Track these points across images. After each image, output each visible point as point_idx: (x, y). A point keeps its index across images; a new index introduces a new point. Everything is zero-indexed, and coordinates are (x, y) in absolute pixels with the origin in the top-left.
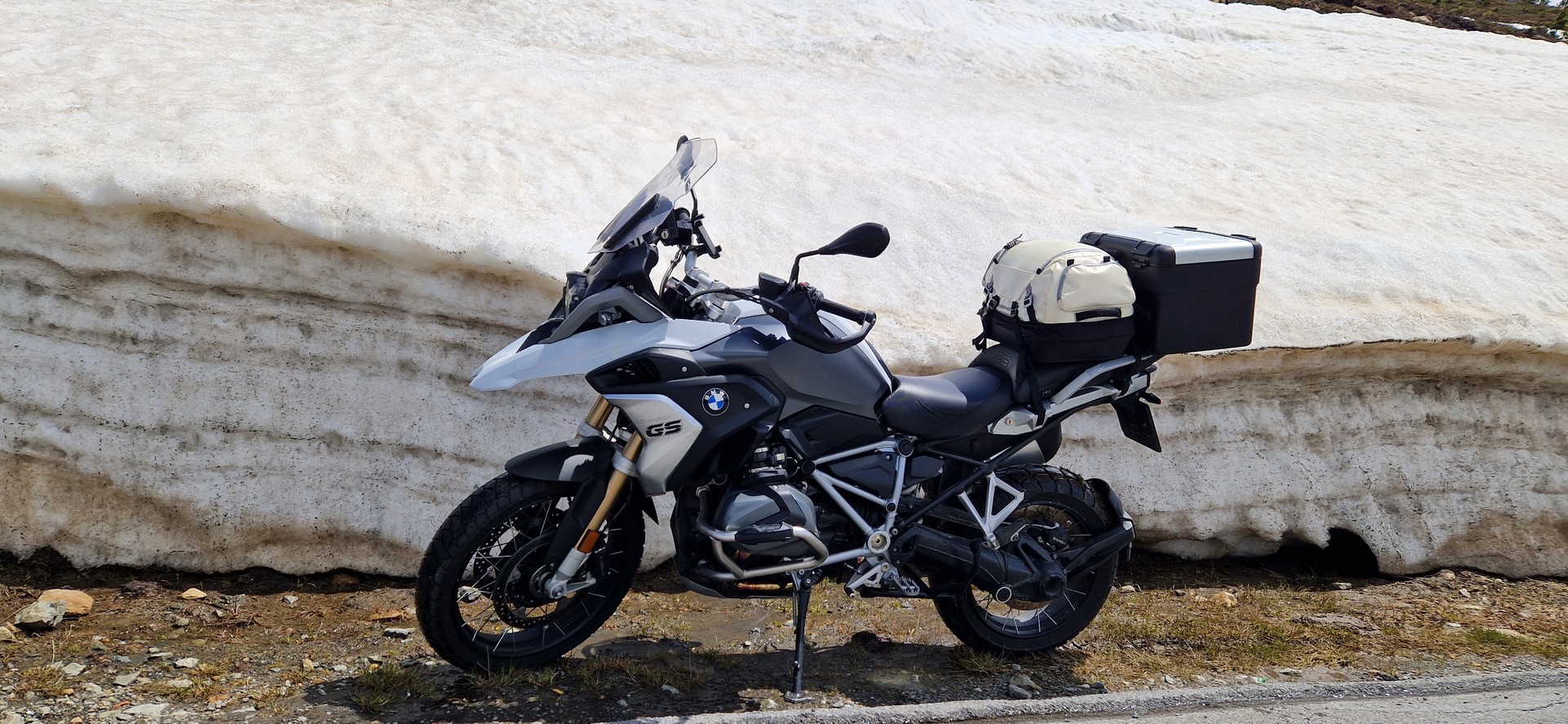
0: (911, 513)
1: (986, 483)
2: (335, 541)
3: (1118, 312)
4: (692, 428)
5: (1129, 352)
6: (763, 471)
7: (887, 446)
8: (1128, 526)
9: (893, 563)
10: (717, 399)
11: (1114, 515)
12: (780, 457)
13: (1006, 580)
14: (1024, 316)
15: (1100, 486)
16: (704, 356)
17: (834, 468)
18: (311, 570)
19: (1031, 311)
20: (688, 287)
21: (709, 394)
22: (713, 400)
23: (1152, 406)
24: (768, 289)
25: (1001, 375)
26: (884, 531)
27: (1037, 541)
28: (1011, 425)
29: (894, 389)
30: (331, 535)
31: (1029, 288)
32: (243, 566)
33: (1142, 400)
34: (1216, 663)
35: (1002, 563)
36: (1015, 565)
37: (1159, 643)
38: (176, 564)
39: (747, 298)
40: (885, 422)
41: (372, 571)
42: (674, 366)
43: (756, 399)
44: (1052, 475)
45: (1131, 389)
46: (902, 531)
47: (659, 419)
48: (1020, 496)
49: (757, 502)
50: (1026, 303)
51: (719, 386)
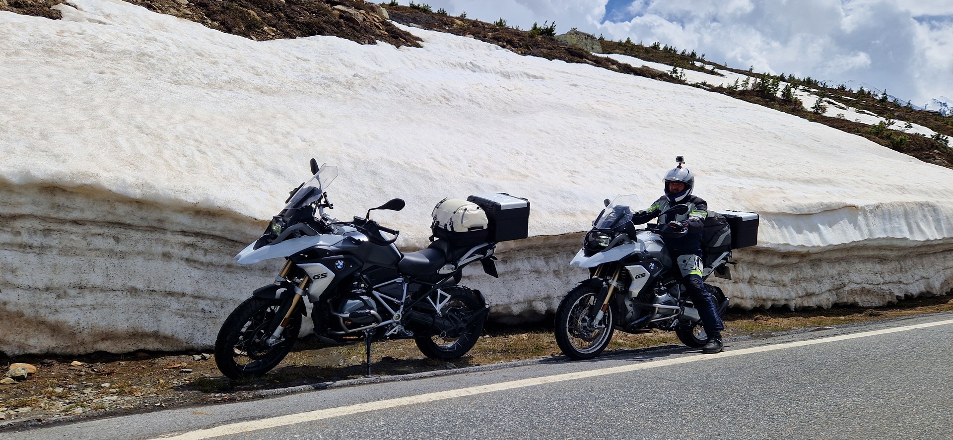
0: (409, 305)
1: (437, 292)
2: (136, 337)
3: (482, 227)
4: (331, 275)
5: (486, 241)
6: (358, 291)
7: (399, 280)
8: (487, 306)
9: (402, 325)
10: (340, 264)
11: (482, 302)
12: (363, 285)
13: (444, 329)
14: (449, 229)
15: (477, 292)
16: (333, 248)
17: (380, 289)
18: (126, 351)
19: (452, 227)
20: (324, 221)
21: (337, 262)
22: (339, 265)
23: (495, 261)
24: (357, 222)
25: (442, 251)
26: (399, 313)
27: (454, 314)
28: (445, 270)
29: (402, 259)
30: (134, 335)
31: (451, 219)
32: (93, 351)
33: (491, 259)
34: (519, 357)
35: (442, 323)
36: (447, 323)
37: (499, 353)
38: (58, 352)
39: (348, 225)
40: (399, 271)
41: (156, 350)
42: (324, 252)
43: (354, 263)
44: (460, 289)
45: (488, 254)
46: (406, 312)
47: (319, 272)
48: (449, 296)
49: (356, 303)
50: (450, 224)
51: (341, 259)
